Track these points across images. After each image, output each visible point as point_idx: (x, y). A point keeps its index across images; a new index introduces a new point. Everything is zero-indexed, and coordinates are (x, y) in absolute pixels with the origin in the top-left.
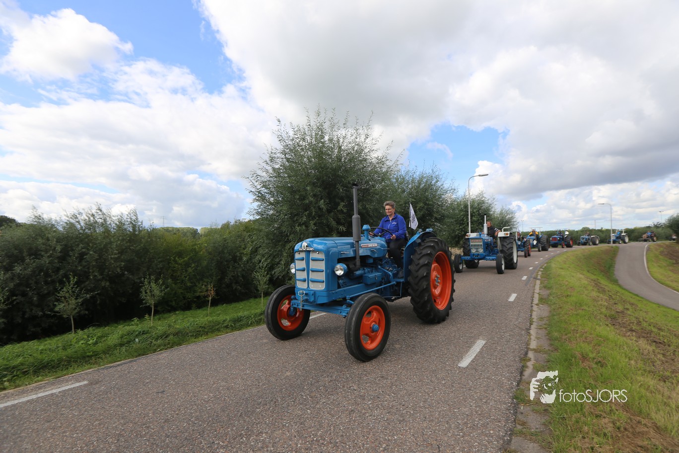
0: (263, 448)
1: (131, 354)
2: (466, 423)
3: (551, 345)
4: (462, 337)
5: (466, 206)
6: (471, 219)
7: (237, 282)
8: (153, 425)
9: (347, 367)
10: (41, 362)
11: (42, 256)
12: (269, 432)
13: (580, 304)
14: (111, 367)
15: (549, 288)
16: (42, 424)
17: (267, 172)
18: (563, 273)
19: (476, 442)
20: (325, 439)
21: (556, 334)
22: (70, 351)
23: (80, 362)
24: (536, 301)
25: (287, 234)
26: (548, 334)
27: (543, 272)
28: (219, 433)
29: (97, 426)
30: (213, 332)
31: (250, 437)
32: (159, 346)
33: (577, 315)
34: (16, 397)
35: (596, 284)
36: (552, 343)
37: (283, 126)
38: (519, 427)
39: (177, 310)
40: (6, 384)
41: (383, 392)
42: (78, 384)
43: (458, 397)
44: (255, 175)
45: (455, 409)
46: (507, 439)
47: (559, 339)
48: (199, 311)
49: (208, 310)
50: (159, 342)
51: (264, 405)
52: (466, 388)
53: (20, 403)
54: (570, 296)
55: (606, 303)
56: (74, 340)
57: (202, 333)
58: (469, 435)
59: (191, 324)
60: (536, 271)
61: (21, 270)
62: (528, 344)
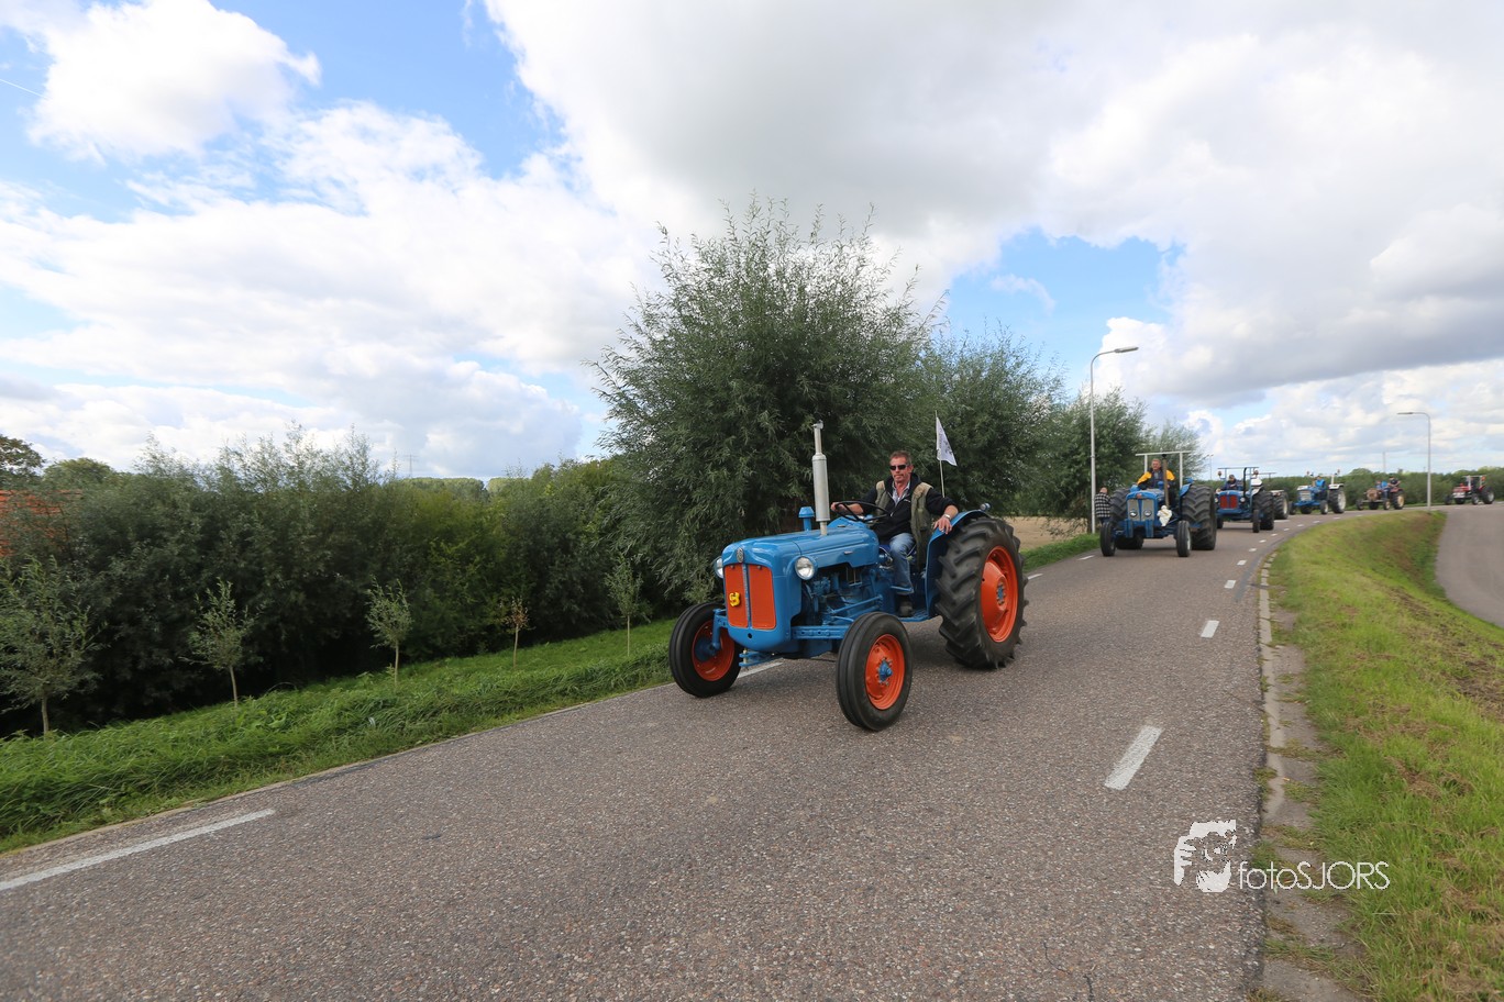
0: (672, 971)
1: (361, 751)
2: (1144, 924)
3: (1322, 740)
4: (1104, 719)
5: (1084, 423)
6: (1096, 451)
7: (571, 596)
8: (422, 912)
9: (844, 787)
10: (175, 766)
11: (166, 540)
12: (683, 934)
13: (1378, 643)
14: (321, 779)
15: (1295, 608)
16: (185, 904)
17: (639, 349)
18: (1322, 572)
19: (1177, 970)
20: (813, 955)
21: (1331, 715)
22: (233, 744)
23: (256, 766)
24: (1266, 637)
25: (686, 489)
26: (1310, 714)
27: (1273, 572)
28: (570, 933)
29: (300, 911)
30: (533, 704)
31: (642, 945)
32: (421, 734)
33: (1376, 669)
34: (128, 842)
35: (1403, 598)
36: (1325, 734)
37: (673, 242)
38: (1277, 937)
39: (447, 656)
40: (106, 811)
41: (936, 844)
42: (253, 816)
43: (1115, 861)
44: (611, 358)
45: (1113, 888)
46: (1253, 966)
47: (1341, 727)
48: (493, 659)
49: (511, 656)
50: (420, 724)
51: (664, 871)
52: (1132, 839)
53: (136, 854)
54: (1351, 626)
55: (1440, 645)
56: (241, 721)
57: (509, 706)
58: (1158, 953)
59: (484, 686)
60: (1256, 569)
61: (124, 570)
62: (1264, 736)
